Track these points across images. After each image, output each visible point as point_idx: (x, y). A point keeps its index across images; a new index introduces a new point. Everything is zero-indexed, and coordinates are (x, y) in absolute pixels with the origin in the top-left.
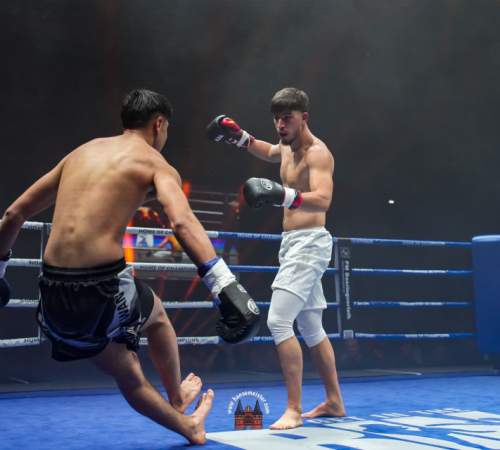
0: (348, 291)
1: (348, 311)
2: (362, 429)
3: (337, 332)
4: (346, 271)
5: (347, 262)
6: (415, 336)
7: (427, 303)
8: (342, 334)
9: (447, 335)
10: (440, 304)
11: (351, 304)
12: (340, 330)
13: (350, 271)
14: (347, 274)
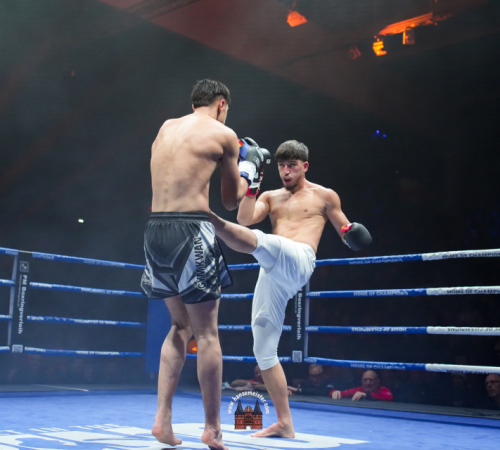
0: (22, 305)
1: (20, 325)
2: (17, 443)
3: (6, 345)
4: (23, 286)
5: (25, 277)
6: (86, 352)
7: (101, 322)
8: (11, 347)
9: (117, 353)
10: (114, 323)
11: (25, 318)
12: (9, 343)
13: (28, 286)
14: (24, 289)
